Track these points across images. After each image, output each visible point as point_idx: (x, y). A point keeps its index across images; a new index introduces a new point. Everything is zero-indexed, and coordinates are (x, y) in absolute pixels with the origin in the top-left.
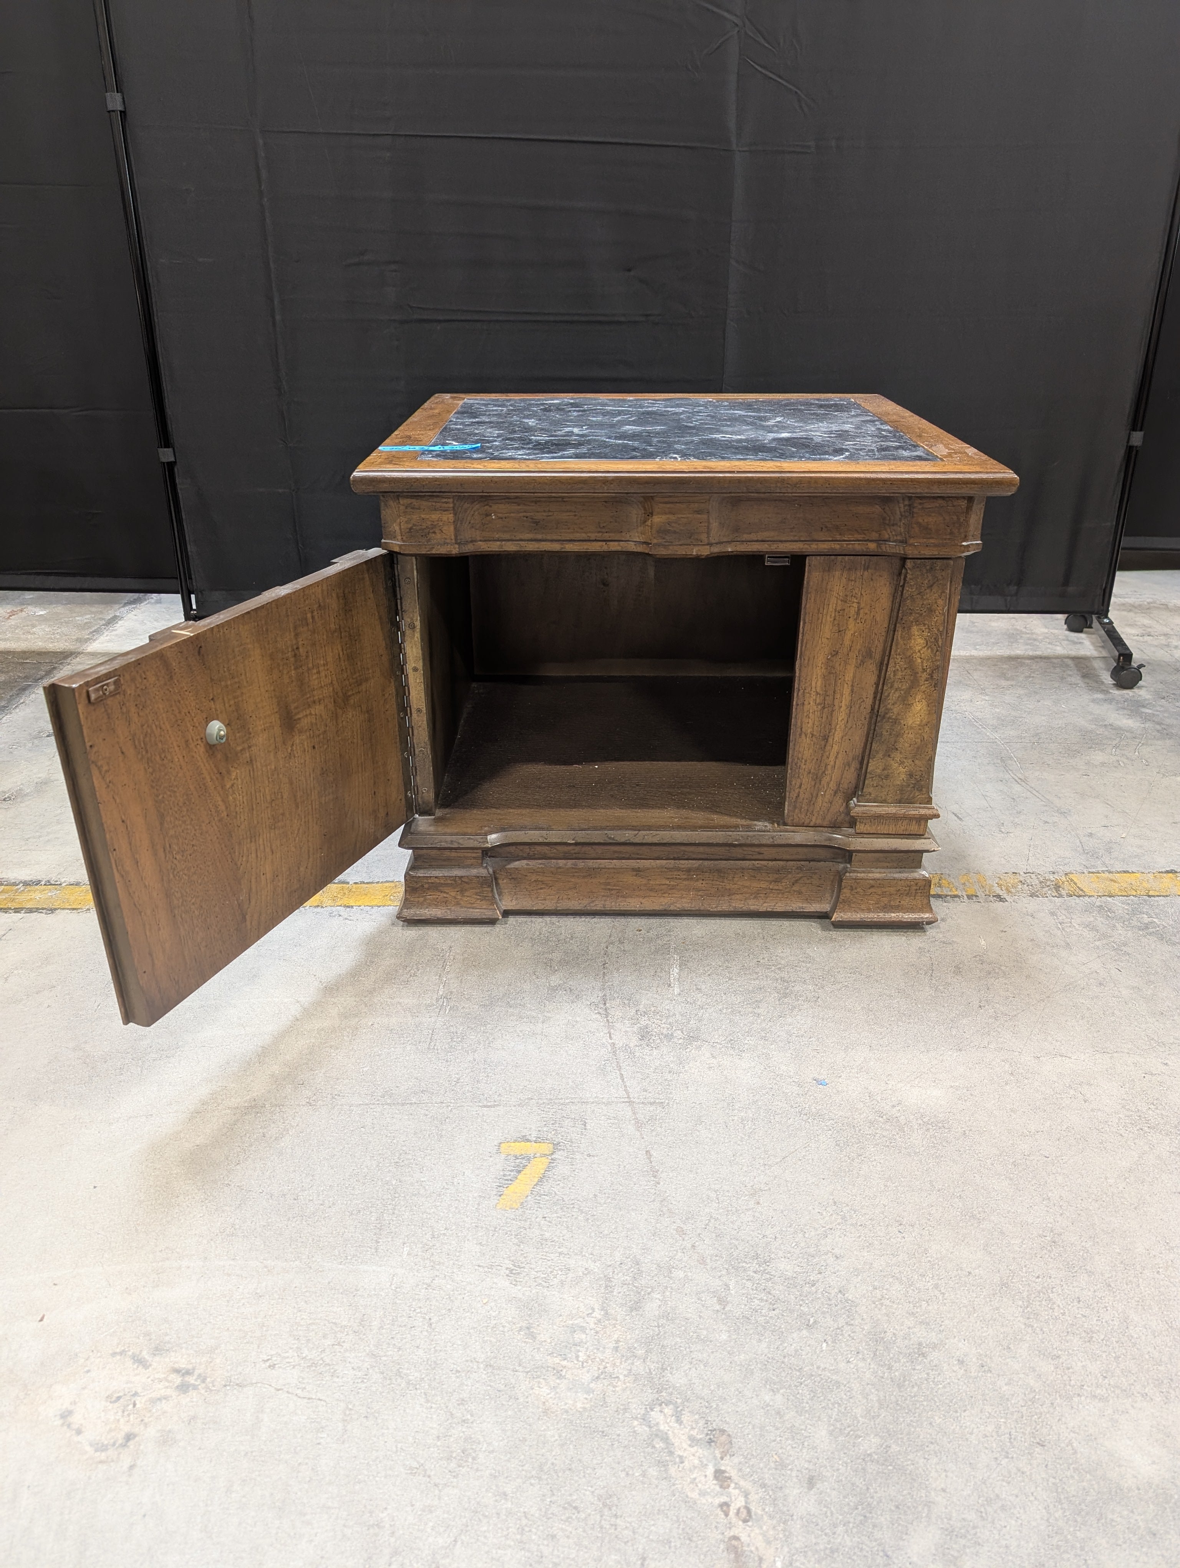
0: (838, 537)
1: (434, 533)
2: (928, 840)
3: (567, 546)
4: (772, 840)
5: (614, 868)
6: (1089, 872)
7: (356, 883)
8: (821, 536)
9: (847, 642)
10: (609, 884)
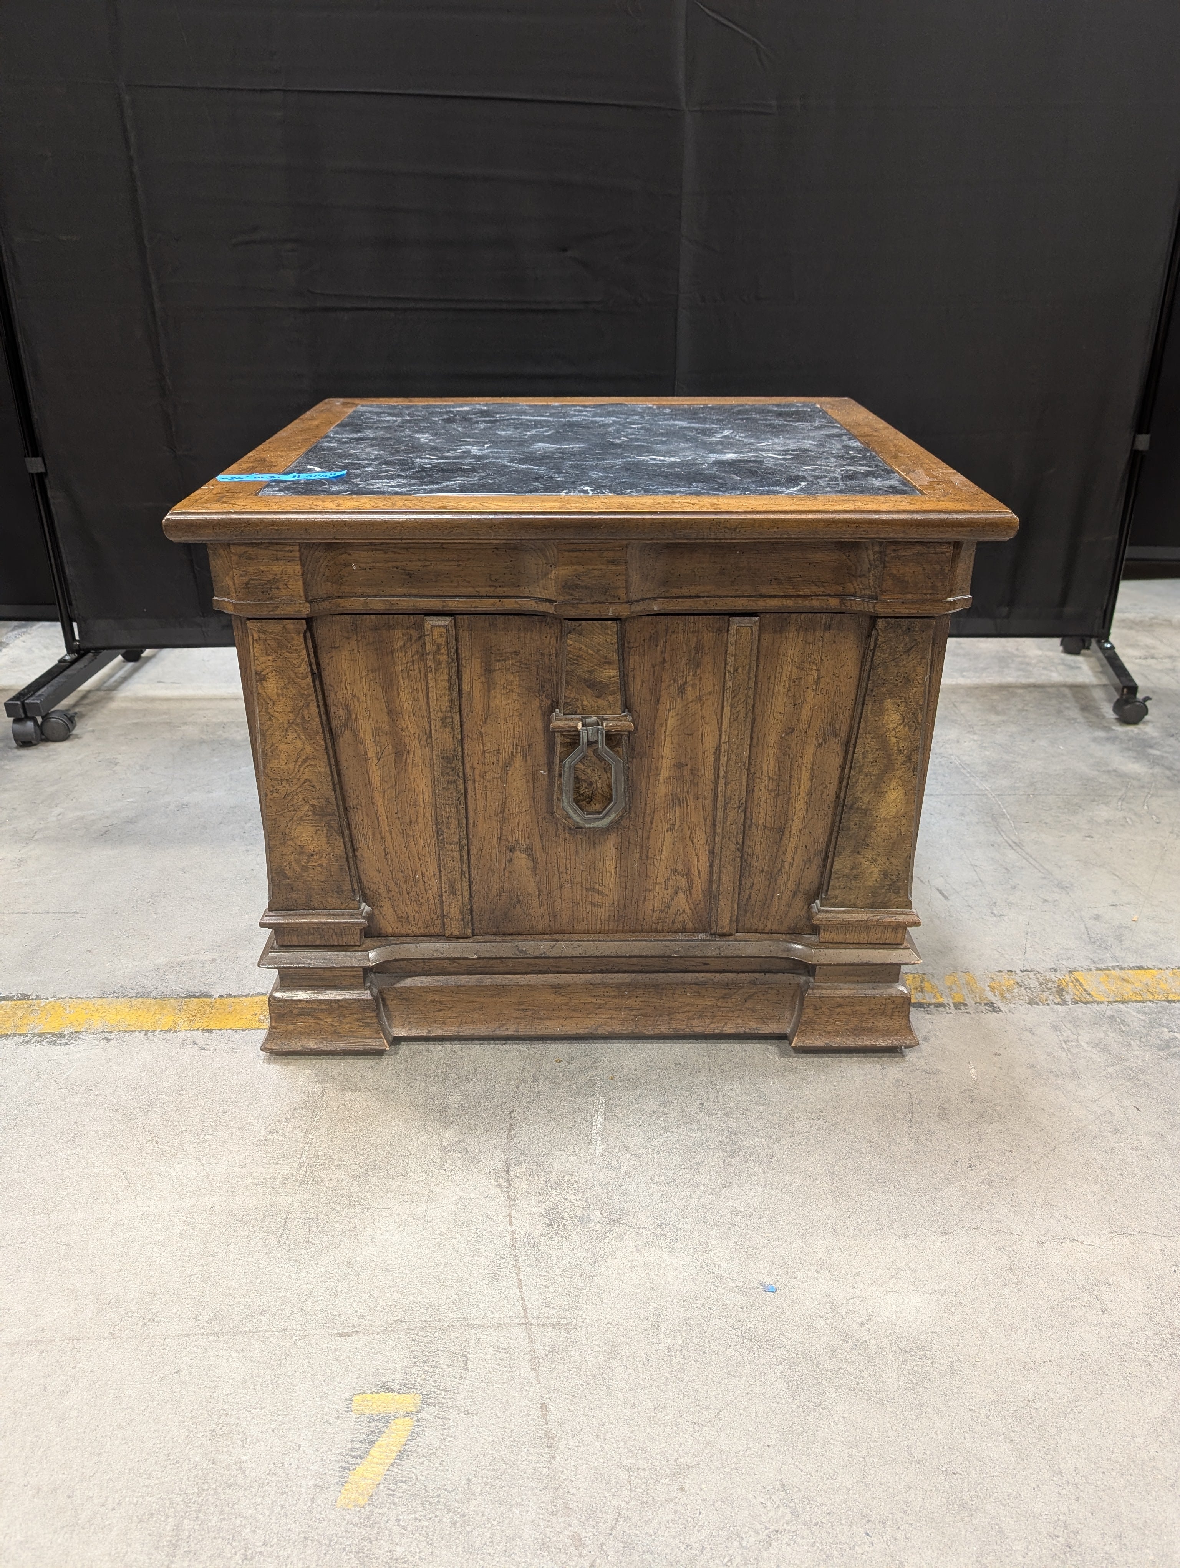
0: (792, 592)
1: (278, 588)
2: (906, 951)
3: (450, 603)
4: (718, 951)
5: (528, 985)
6: (1098, 969)
7: (221, 997)
8: (773, 590)
9: (805, 717)
10: (522, 1003)
